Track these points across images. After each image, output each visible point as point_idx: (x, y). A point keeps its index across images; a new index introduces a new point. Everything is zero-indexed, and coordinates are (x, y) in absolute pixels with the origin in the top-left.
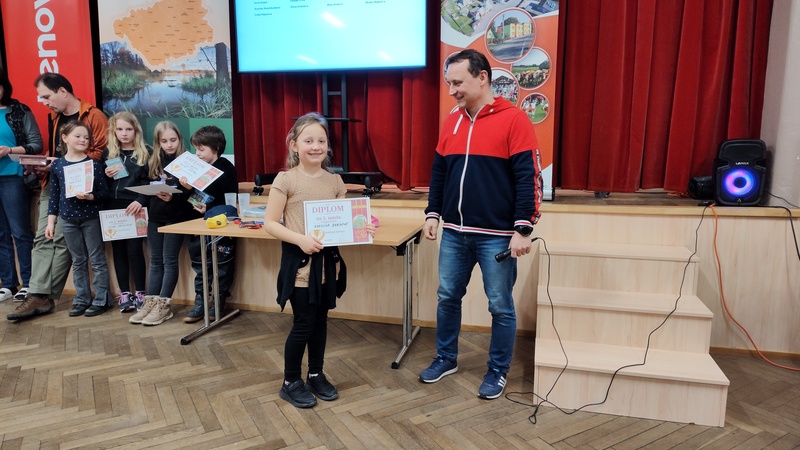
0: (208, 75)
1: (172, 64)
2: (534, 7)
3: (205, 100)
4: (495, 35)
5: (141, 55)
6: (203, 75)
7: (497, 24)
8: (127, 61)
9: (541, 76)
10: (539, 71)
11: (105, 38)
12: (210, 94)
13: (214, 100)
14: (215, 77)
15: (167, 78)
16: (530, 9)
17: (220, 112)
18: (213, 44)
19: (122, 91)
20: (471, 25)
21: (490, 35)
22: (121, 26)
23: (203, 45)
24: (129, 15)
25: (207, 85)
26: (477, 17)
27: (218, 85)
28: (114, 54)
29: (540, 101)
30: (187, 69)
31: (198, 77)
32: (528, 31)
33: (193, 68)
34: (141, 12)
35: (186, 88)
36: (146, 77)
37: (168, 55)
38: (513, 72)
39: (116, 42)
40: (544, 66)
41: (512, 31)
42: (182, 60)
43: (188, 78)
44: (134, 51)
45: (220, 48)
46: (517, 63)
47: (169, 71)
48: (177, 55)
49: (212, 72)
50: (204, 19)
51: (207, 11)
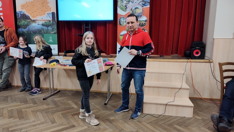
0: (50, 21)
1: (38, 18)
2: (143, 4)
3: (48, 29)
4: (132, 12)
5: (29, 15)
6: (48, 21)
7: (133, 9)
8: (25, 17)
9: (145, 23)
11: (18, 10)
12: (50, 27)
13: (51, 29)
14: (52, 22)
15: (37, 22)
17: (53, 32)
18: (51, 12)
19: (24, 26)
20: (126, 9)
22: (23, 6)
23: (48, 12)
24: (25, 3)
25: (49, 24)
26: (127, 7)
27: (53, 24)
28: (21, 15)
29: (145, 30)
30: (43, 19)
31: (46, 22)
32: (141, 11)
33: (45, 19)
34: (29, 2)
35: (43, 25)
36: (31, 22)
37: (37, 15)
39: (21, 11)
40: (146, 21)
41: (137, 11)
42: (42, 17)
43: (43, 22)
44: (27, 14)
45: (53, 13)
47: (38, 20)
48: (40, 15)
49: (51, 20)
50: (48, 5)
51: (49, 3)
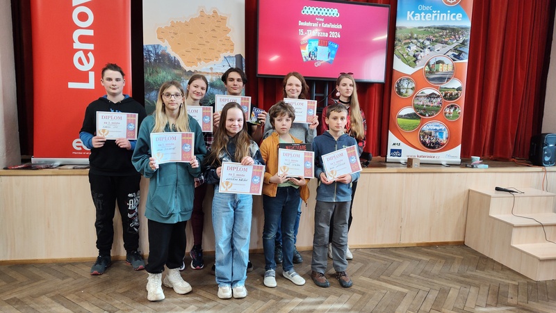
1: (202, 67)
2: (455, 56)
4: (430, 69)
5: (178, 58)
7: (431, 63)
8: (167, 61)
9: (457, 94)
10: (456, 92)
16: (452, 57)
18: (234, 54)
20: (415, 61)
21: (427, 69)
23: (227, 54)
24: (169, 25)
26: (419, 58)
28: (157, 54)
29: (456, 108)
30: (214, 71)
32: (450, 69)
33: (219, 71)
34: (180, 23)
35: (212, 85)
36: (182, 75)
37: (200, 60)
38: (440, 91)
39: (158, 45)
40: (459, 89)
41: (440, 68)
42: (210, 65)
43: (215, 79)
44: (173, 54)
45: (238, 58)
46: (443, 86)
48: (207, 60)
50: (228, 35)
51: (230, 30)
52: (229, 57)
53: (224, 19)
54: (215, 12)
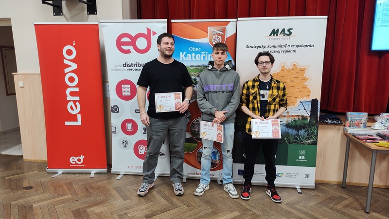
0: (304, 118)
3: (300, 133)
6: (301, 118)
12: (304, 130)
13: (306, 133)
14: (309, 120)
17: (310, 141)
18: (310, 99)
23: (302, 100)
25: (302, 124)
27: (310, 125)
30: (290, 114)
31: (297, 119)
33: (294, 114)
35: (288, 126)
43: (290, 120)
45: (314, 102)
49: (306, 117)
50: (305, 84)
51: (308, 79)
52: (305, 102)
53: (303, 70)
54: (294, 66)
